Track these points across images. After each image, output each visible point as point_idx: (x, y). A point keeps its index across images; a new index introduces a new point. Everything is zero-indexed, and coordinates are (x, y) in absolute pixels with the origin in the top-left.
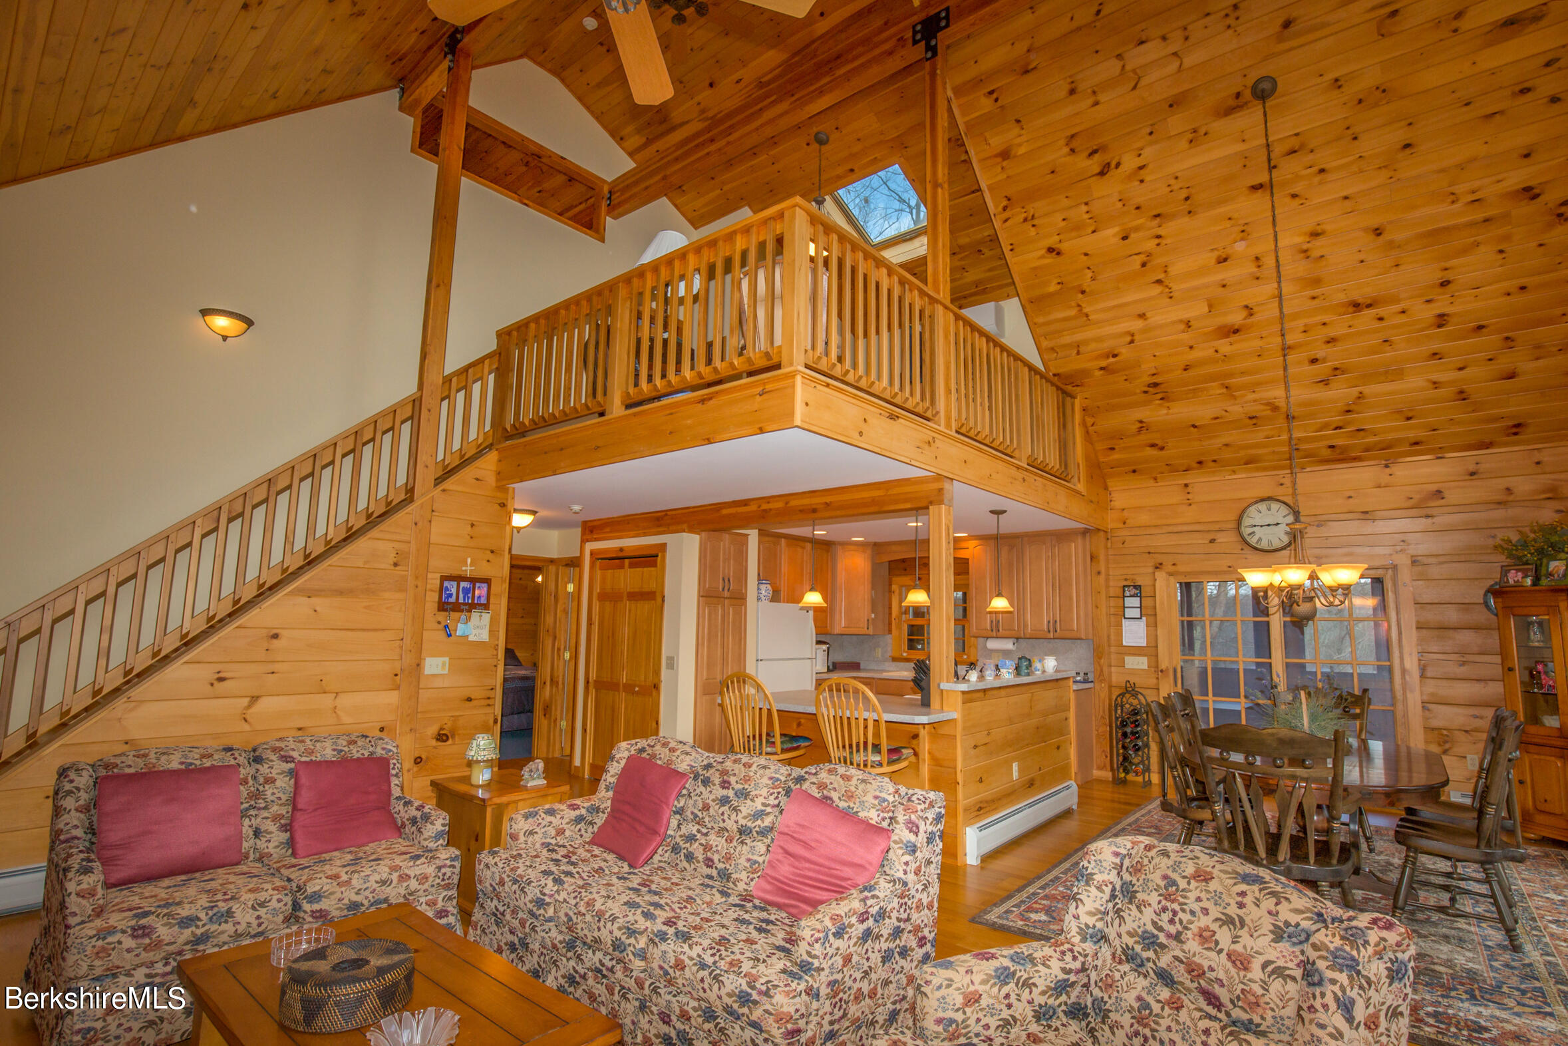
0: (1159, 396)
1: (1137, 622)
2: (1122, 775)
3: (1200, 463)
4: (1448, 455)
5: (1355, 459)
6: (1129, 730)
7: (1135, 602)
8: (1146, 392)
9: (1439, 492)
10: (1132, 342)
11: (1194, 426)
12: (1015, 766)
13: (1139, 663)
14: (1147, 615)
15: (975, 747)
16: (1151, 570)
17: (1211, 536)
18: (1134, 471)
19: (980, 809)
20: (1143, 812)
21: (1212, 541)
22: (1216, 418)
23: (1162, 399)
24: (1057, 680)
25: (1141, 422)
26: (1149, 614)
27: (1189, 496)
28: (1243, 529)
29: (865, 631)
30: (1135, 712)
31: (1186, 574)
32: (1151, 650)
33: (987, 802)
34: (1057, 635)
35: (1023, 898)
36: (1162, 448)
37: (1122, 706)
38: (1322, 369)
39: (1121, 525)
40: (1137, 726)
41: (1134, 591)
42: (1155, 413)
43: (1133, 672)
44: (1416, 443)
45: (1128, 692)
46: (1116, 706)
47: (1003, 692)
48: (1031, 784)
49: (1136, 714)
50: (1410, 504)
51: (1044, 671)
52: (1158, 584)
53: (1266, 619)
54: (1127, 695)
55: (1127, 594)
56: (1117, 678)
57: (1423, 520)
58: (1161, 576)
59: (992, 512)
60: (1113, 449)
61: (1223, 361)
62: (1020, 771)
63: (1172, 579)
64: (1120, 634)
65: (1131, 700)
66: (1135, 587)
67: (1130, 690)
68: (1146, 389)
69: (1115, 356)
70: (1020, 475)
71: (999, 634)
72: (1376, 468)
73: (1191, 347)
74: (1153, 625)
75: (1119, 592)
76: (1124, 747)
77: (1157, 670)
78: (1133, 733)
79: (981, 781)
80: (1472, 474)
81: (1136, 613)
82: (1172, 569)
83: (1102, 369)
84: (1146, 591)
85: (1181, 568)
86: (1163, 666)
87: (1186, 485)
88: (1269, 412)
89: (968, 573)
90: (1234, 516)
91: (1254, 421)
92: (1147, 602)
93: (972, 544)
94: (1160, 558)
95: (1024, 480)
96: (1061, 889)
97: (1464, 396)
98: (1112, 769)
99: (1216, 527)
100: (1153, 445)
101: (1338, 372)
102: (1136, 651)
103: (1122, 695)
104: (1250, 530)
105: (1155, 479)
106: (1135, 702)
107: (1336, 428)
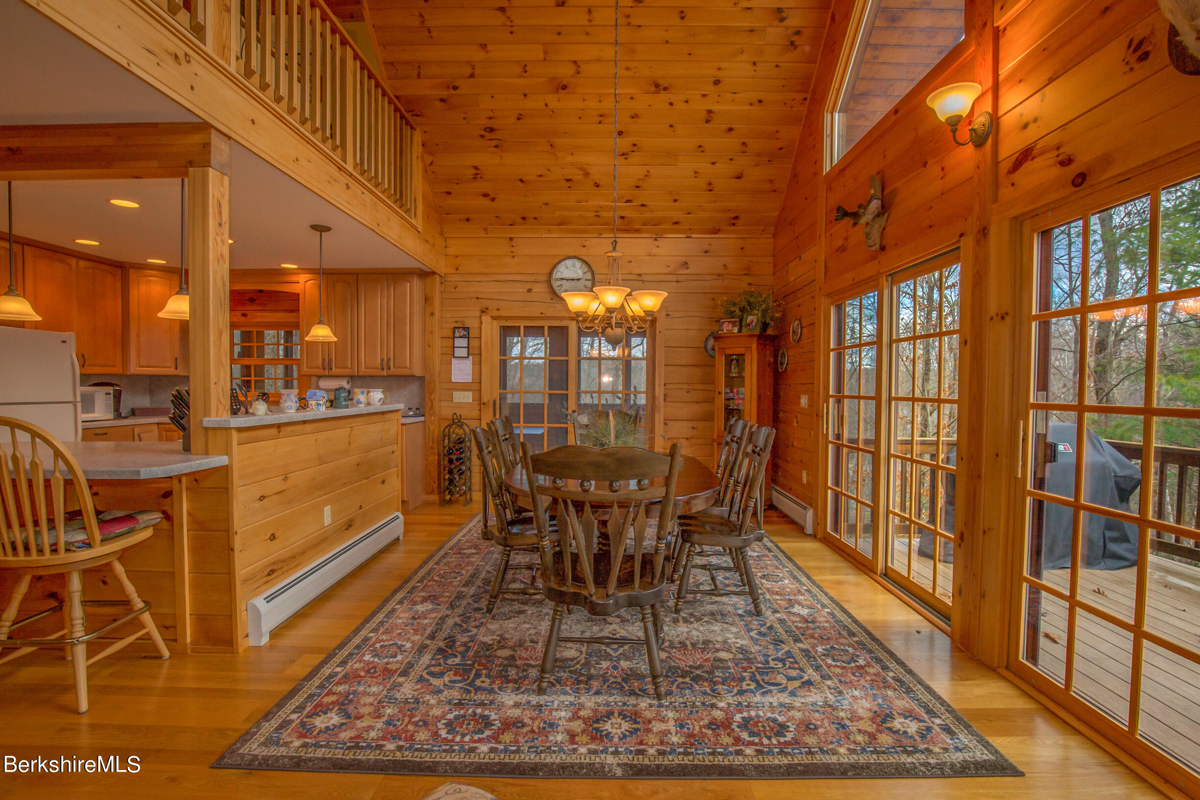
0: (495, 143)
1: (465, 361)
2: (448, 497)
3: (524, 218)
4: (694, 236)
5: (637, 231)
6: (454, 457)
7: (463, 342)
8: (482, 136)
9: (686, 263)
10: (472, 76)
11: (521, 181)
12: (327, 510)
13: (465, 397)
14: (473, 354)
15: (262, 498)
16: (478, 314)
17: (528, 286)
18: (468, 220)
19: (273, 571)
20: (465, 531)
21: (529, 290)
22: (541, 176)
23: (496, 147)
24: (383, 413)
25: (476, 168)
26: (475, 353)
27: (513, 249)
28: (553, 282)
29: (171, 371)
30: (460, 441)
31: (507, 318)
32: (476, 386)
33: (283, 561)
34: (390, 372)
35: (313, 690)
36: (493, 200)
37: (449, 437)
38: (624, 143)
39: (454, 271)
40: (461, 453)
41: (463, 333)
42: (487, 160)
43: (460, 405)
44: (676, 223)
45: (456, 423)
46: (444, 436)
47: (308, 427)
48: (349, 525)
49: (461, 443)
50: (666, 271)
51: (369, 404)
52: (483, 326)
53: (566, 358)
54: (454, 426)
55: (457, 334)
56: (447, 411)
57: (674, 284)
58: (486, 319)
59: (314, 227)
60: (449, 193)
61: (551, 116)
62: (333, 515)
63: (495, 322)
64: (449, 372)
65: (457, 430)
66: (464, 328)
67: (457, 421)
68: (483, 133)
69: (455, 88)
70: (344, 179)
71: (332, 373)
72: (649, 240)
73: (525, 95)
74: (478, 364)
75: (450, 334)
76: (451, 472)
77: (481, 403)
78: (458, 459)
79: (273, 537)
80: (706, 252)
81: (463, 352)
82: (496, 314)
83: (443, 100)
84: (474, 333)
85: (503, 313)
86: (485, 400)
87: (511, 239)
88: (581, 177)
89: (297, 310)
90: (547, 270)
91: (569, 184)
92: (474, 343)
93: (303, 278)
94: (487, 304)
95: (348, 187)
96: (367, 658)
97: (711, 187)
98: (439, 493)
99: (532, 278)
100: (485, 195)
101: (635, 148)
102: (463, 387)
103: (449, 426)
104: (558, 283)
105: (486, 230)
106: (460, 432)
107: (627, 201)
